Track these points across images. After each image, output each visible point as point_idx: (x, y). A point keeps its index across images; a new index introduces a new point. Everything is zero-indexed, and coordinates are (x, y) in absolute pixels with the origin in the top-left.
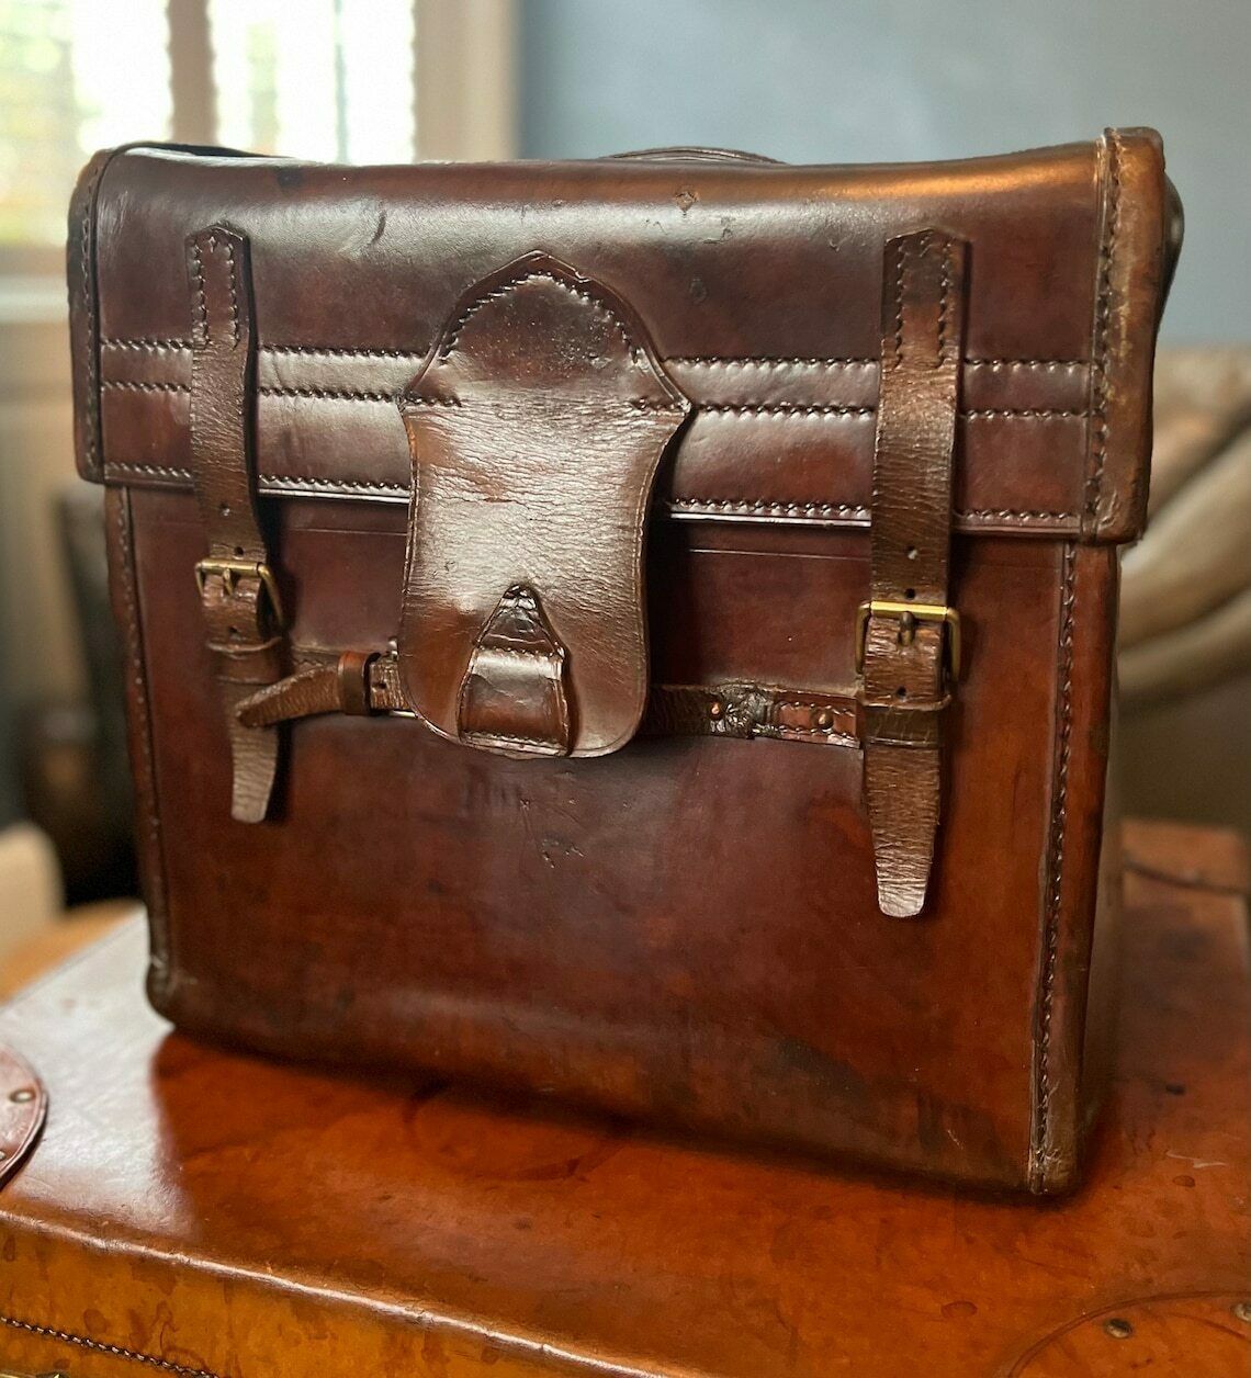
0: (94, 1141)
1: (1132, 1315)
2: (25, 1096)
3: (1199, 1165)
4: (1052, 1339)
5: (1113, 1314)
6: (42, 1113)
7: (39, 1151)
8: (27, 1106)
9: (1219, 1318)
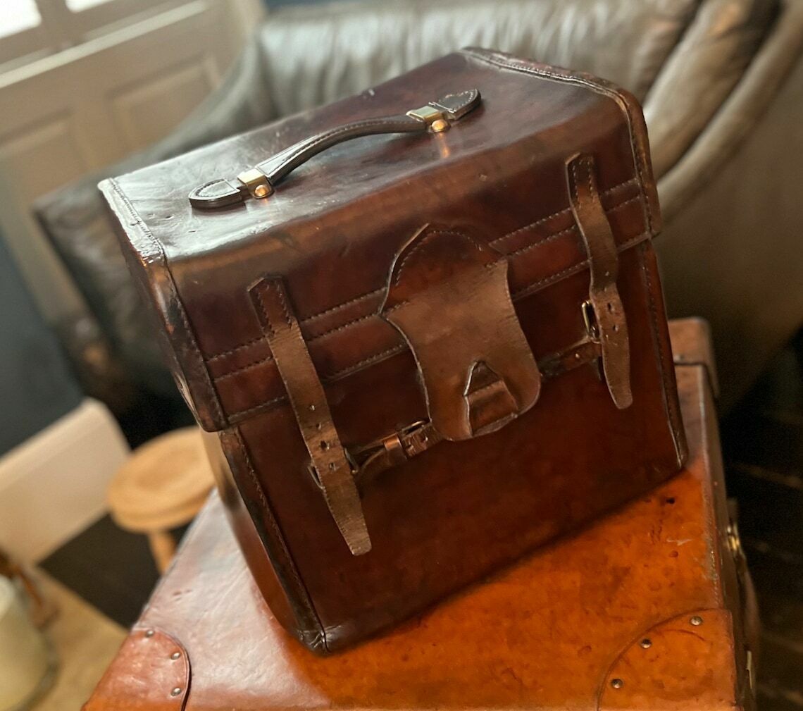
0: (215, 669)
1: (650, 635)
2: (177, 655)
3: (680, 543)
4: (620, 657)
5: (644, 638)
6: (188, 662)
7: (192, 682)
8: (180, 659)
9: (686, 627)
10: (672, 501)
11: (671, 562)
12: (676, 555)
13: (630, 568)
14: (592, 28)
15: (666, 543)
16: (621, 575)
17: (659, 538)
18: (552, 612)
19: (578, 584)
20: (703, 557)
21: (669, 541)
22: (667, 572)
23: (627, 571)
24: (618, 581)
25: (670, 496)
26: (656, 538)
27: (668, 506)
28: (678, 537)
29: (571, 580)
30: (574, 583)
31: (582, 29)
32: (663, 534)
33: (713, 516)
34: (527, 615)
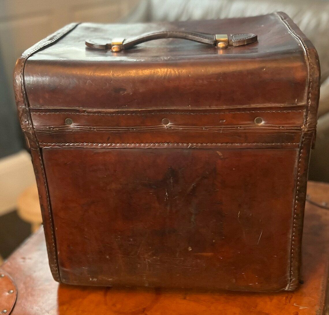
2: (12, 291)
3: (301, 308)
14: (318, 25)
15: (293, 305)
17: (290, 301)
21: (295, 304)
26: (288, 301)
28: (300, 304)
31: (313, 23)
32: (293, 300)
33: (324, 298)
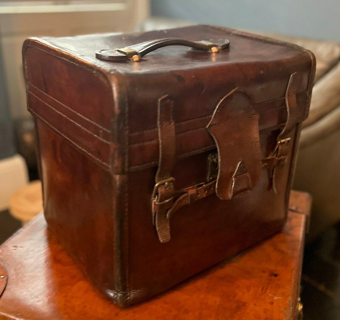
3: (276, 298)
6: (6, 282)
8: (2, 280)
10: (276, 275)
11: (269, 306)
12: (272, 303)
13: (246, 303)
16: (241, 306)
17: (265, 292)
18: (200, 314)
19: (218, 303)
20: (286, 309)
21: (270, 295)
22: (266, 311)
23: (244, 304)
24: (238, 308)
25: (276, 273)
27: (273, 277)
28: (275, 295)
29: (214, 300)
30: (215, 302)
32: (268, 291)
34: (187, 312)
